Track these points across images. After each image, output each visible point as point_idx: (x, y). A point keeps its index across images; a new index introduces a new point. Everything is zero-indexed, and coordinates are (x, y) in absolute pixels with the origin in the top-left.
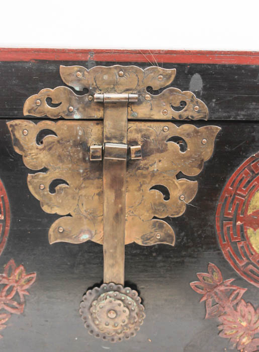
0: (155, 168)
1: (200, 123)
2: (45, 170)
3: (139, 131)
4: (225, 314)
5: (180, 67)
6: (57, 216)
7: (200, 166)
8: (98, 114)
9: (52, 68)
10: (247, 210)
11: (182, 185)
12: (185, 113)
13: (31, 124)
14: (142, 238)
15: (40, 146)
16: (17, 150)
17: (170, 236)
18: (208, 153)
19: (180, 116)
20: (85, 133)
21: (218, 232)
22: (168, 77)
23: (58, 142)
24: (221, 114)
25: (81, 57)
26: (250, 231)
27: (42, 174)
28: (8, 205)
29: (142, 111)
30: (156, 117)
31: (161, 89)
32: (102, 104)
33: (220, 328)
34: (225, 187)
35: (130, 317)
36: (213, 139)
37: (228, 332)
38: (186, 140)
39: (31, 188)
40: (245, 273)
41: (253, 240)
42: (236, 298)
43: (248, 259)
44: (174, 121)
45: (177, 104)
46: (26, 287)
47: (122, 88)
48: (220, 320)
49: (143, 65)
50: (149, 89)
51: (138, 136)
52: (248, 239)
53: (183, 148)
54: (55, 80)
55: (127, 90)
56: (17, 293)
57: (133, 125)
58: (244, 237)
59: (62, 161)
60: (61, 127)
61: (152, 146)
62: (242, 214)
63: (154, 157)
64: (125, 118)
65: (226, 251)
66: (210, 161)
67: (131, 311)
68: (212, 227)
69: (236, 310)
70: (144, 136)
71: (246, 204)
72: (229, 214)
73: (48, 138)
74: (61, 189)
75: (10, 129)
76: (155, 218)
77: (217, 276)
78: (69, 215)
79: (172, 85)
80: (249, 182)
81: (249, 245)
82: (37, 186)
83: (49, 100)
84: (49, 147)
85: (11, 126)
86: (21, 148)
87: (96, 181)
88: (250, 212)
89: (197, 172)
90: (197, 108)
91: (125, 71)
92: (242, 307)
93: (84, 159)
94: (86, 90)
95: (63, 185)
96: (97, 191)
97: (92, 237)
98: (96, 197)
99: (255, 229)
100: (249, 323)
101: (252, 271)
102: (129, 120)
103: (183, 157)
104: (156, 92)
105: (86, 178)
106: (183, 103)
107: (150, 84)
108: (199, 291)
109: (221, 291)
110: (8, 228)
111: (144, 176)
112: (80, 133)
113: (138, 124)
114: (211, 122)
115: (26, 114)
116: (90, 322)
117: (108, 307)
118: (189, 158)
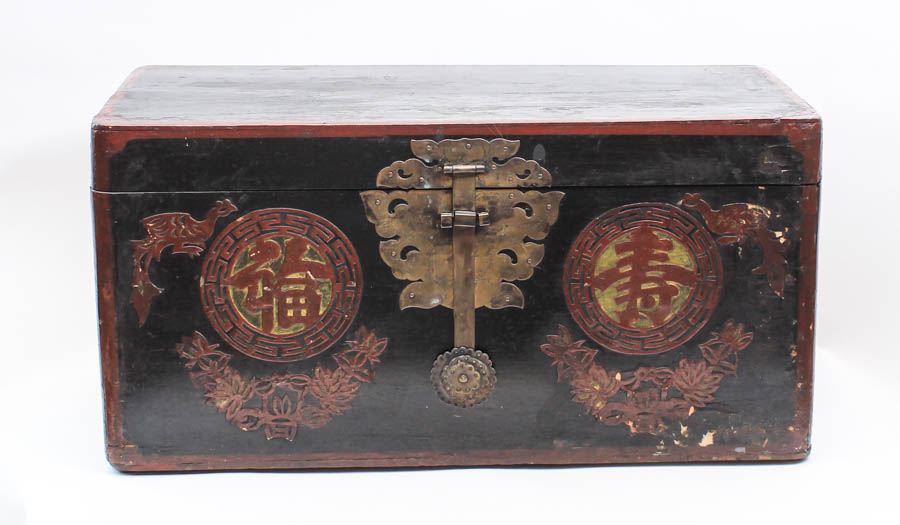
0: (502, 233)
1: (544, 189)
2: (396, 237)
3: (486, 198)
4: (577, 377)
5: (524, 139)
6: (408, 282)
7: (546, 230)
8: (448, 184)
9: (404, 142)
10: (593, 271)
11: (528, 248)
12: (529, 181)
13: (384, 194)
14: (492, 301)
15: (392, 215)
16: (370, 220)
17: (519, 299)
18: (553, 218)
19: (525, 184)
20: (435, 202)
21: (566, 294)
22: (511, 148)
23: (409, 210)
24: (566, 181)
25: (432, 133)
26: (598, 292)
27: (393, 242)
28: (360, 272)
29: (488, 180)
30: (502, 185)
31: (506, 160)
32: (452, 175)
33: (574, 392)
34: (571, 251)
35: (481, 381)
36: (557, 205)
37: (581, 397)
38: (532, 205)
39: (382, 255)
40: (595, 335)
41: (601, 301)
42: (586, 360)
43: (597, 320)
44: (519, 188)
45: (522, 173)
46: (378, 354)
47: (469, 159)
48: (573, 383)
49: (489, 138)
50: (495, 160)
51: (485, 203)
52: (597, 301)
53: (529, 213)
54: (406, 153)
55: (474, 162)
56: (368, 361)
57: (480, 193)
58: (592, 298)
59: (413, 229)
60: (412, 197)
61: (499, 212)
62: (589, 275)
63: (502, 223)
64: (473, 187)
65: (576, 313)
66: (555, 225)
67: (482, 375)
68: (561, 289)
69: (587, 373)
70: (491, 203)
71: (592, 266)
72: (576, 276)
73: (400, 207)
74: (412, 255)
75: (363, 200)
76: (503, 281)
77: (566, 339)
78: (420, 280)
79: (517, 155)
80: (594, 244)
81: (597, 307)
82: (389, 253)
83: (401, 173)
84: (401, 216)
85: (364, 196)
86: (374, 218)
87: (446, 247)
88: (596, 274)
89: (543, 236)
90: (541, 176)
91: (472, 143)
92: (593, 370)
93: (434, 227)
94: (435, 162)
95: (414, 252)
96: (446, 256)
97: (442, 301)
98: (447, 262)
99: (603, 290)
100: (602, 386)
101: (602, 333)
102: (477, 189)
103: (529, 222)
104: (502, 162)
105: (436, 244)
106: (528, 172)
107: (496, 155)
108: (550, 354)
109: (573, 354)
110: (360, 295)
111: (493, 241)
112: (430, 202)
113: (484, 191)
114: (553, 188)
115: (378, 185)
116: (441, 389)
117: (460, 371)
118: (535, 222)
